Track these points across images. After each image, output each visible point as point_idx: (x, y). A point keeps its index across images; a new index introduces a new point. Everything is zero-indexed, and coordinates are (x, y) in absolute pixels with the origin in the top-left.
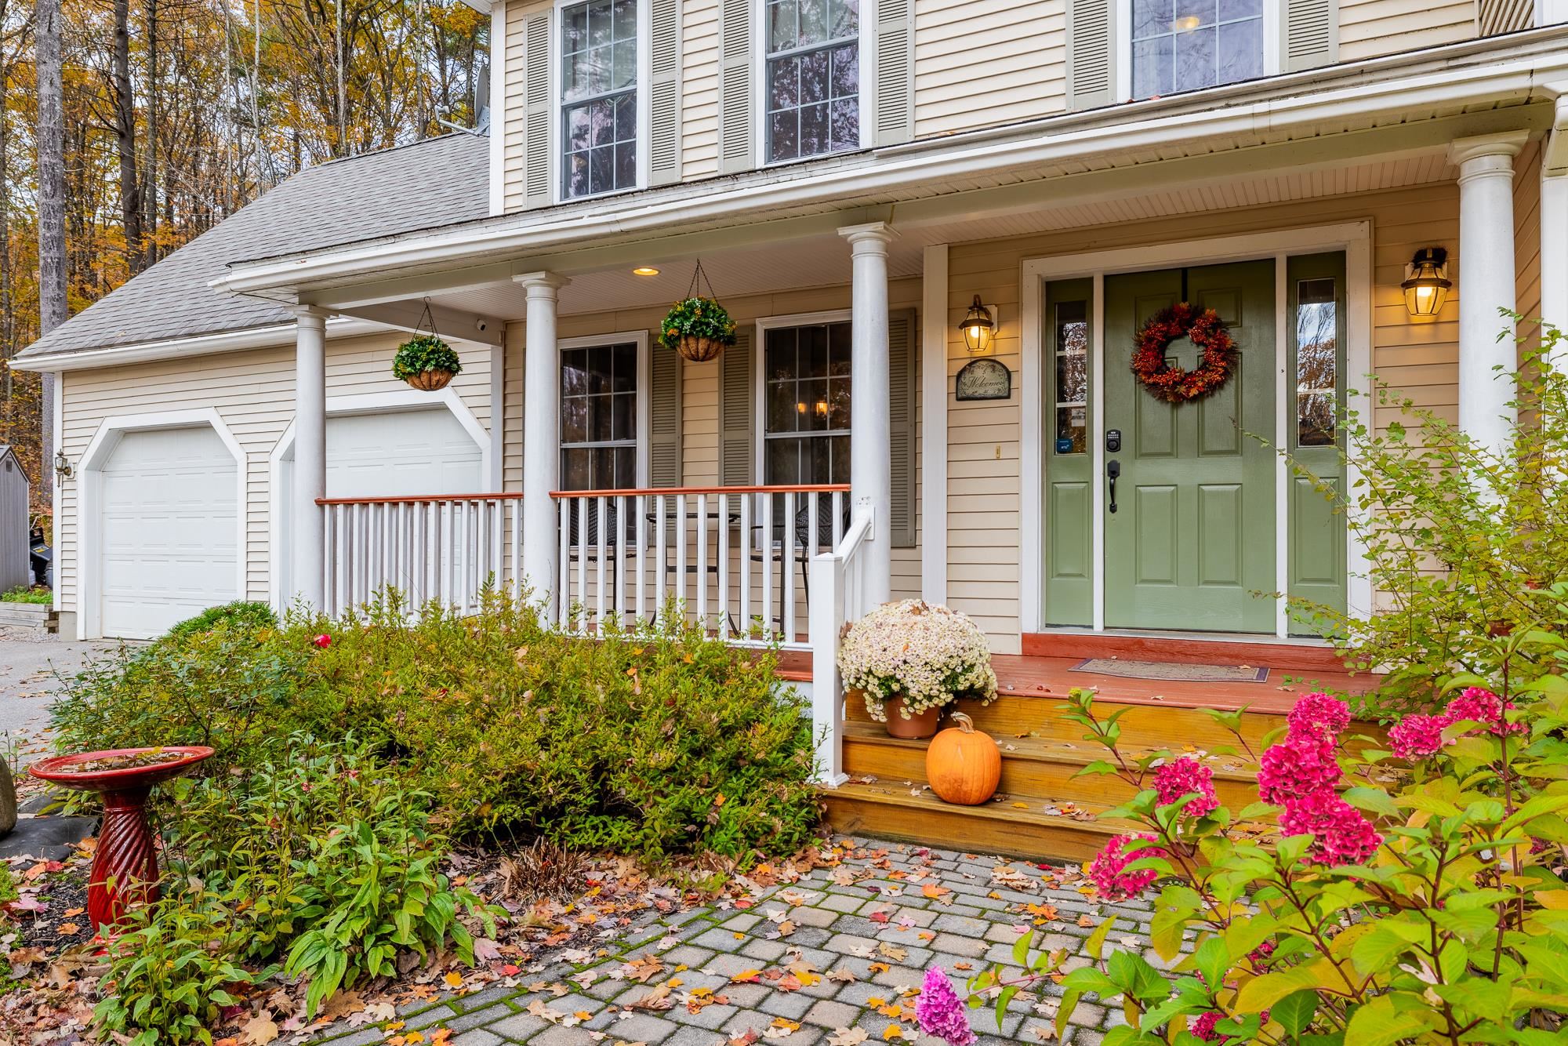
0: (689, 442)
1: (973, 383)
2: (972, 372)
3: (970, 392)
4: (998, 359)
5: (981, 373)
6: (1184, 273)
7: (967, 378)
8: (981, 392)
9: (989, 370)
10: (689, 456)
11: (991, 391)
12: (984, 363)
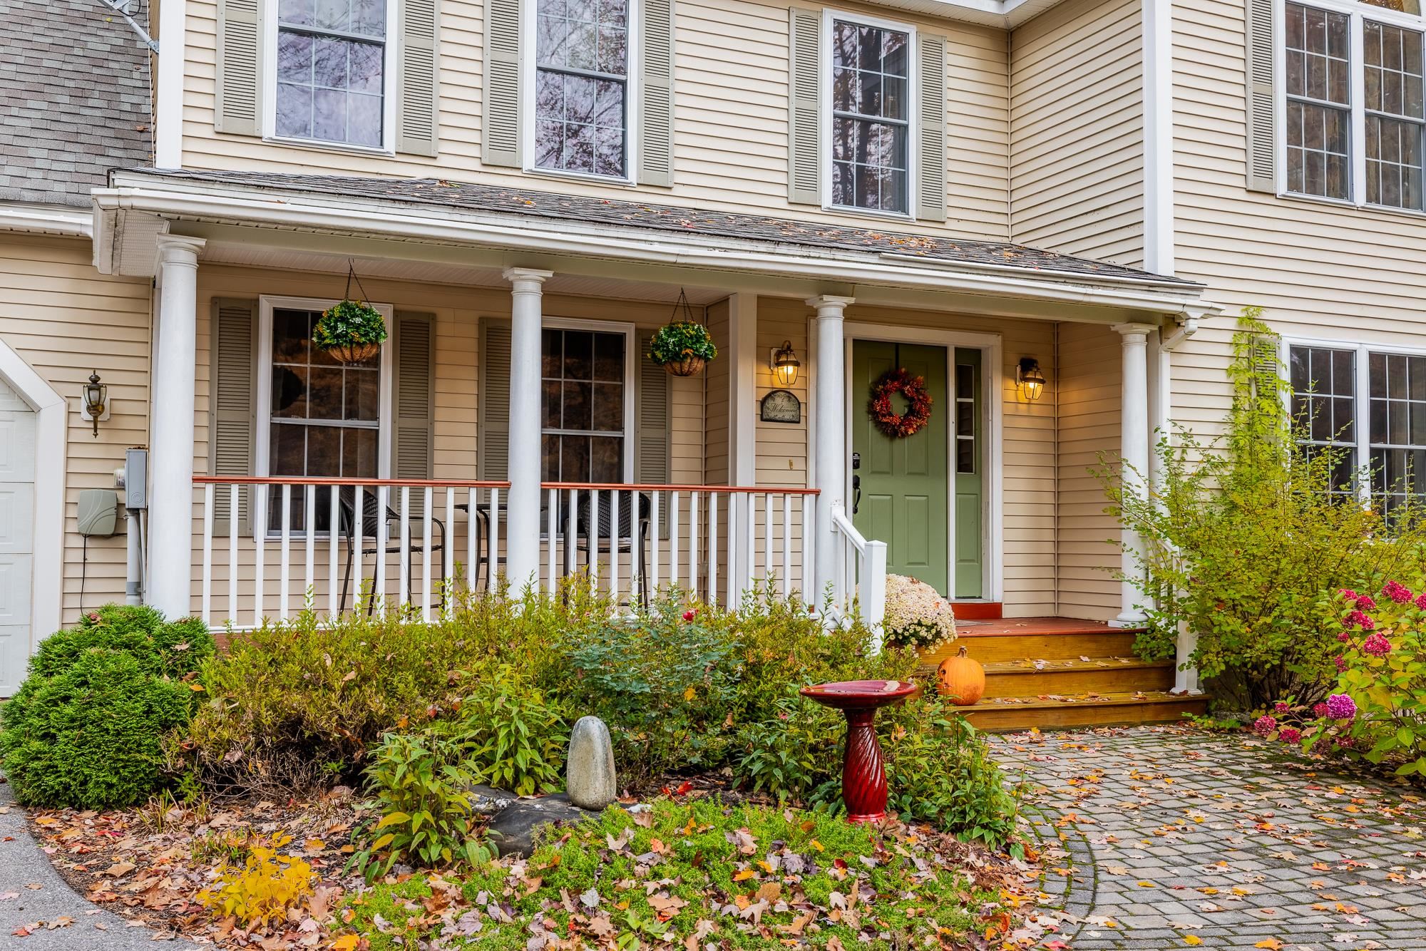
0: (439, 428)
1: (775, 408)
2: (774, 399)
3: (772, 415)
4: (792, 391)
5: (780, 401)
6: (897, 346)
7: (770, 404)
8: (780, 416)
9: (786, 400)
10: (439, 443)
11: (788, 416)
12: (782, 393)
